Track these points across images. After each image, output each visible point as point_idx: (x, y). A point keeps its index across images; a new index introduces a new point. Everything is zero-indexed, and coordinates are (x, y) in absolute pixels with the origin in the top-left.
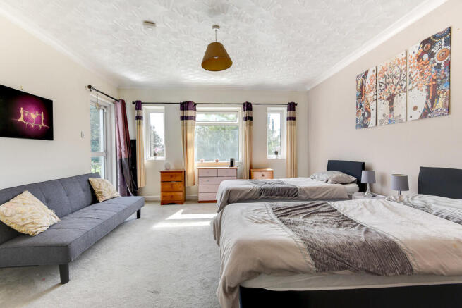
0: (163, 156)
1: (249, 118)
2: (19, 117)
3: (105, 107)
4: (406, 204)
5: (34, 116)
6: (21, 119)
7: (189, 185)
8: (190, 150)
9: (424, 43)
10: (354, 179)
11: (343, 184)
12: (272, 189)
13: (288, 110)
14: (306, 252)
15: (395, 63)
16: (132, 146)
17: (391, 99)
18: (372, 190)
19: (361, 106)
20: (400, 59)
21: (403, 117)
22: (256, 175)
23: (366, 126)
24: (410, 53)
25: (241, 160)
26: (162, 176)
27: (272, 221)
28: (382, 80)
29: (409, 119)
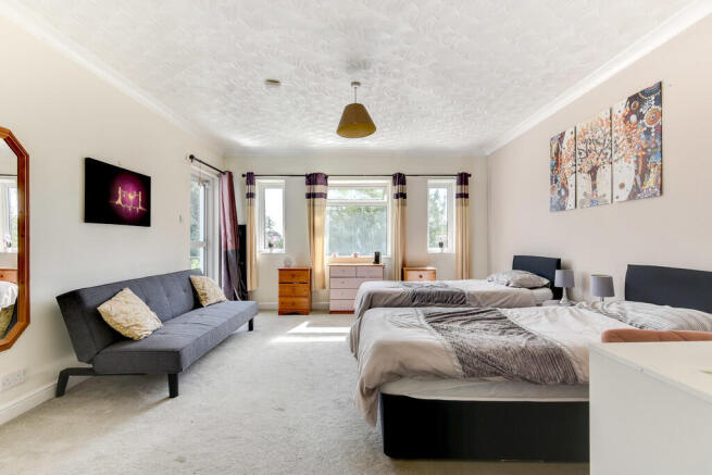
0: (281, 247)
1: (402, 196)
2: (117, 199)
3: (207, 181)
4: (599, 312)
5: (131, 197)
6: (119, 202)
7: (317, 288)
8: (318, 240)
9: (631, 99)
10: (546, 281)
11: (531, 288)
12: (429, 294)
13: (458, 184)
14: (454, 356)
15: (597, 124)
16: (241, 233)
17: (593, 172)
18: (569, 297)
19: (556, 181)
20: (604, 119)
21: (608, 198)
22: (412, 275)
23: (563, 208)
24: (615, 112)
25: (389, 253)
26: (280, 275)
27: (421, 327)
28: (582, 146)
29: (615, 200)
